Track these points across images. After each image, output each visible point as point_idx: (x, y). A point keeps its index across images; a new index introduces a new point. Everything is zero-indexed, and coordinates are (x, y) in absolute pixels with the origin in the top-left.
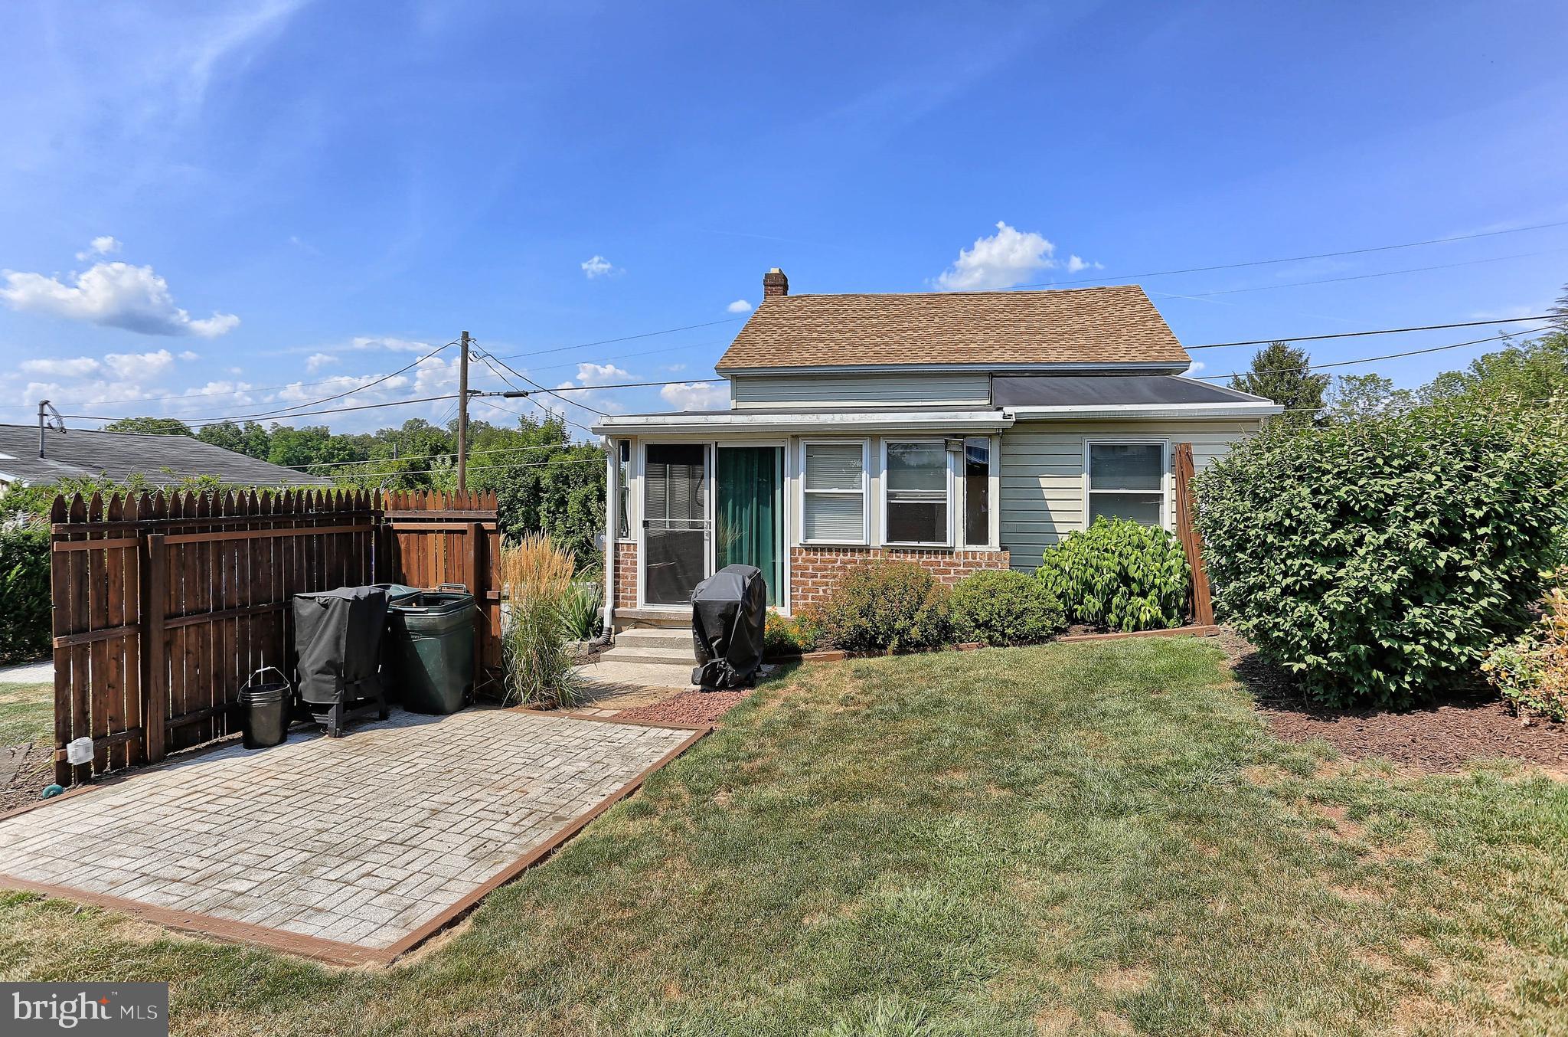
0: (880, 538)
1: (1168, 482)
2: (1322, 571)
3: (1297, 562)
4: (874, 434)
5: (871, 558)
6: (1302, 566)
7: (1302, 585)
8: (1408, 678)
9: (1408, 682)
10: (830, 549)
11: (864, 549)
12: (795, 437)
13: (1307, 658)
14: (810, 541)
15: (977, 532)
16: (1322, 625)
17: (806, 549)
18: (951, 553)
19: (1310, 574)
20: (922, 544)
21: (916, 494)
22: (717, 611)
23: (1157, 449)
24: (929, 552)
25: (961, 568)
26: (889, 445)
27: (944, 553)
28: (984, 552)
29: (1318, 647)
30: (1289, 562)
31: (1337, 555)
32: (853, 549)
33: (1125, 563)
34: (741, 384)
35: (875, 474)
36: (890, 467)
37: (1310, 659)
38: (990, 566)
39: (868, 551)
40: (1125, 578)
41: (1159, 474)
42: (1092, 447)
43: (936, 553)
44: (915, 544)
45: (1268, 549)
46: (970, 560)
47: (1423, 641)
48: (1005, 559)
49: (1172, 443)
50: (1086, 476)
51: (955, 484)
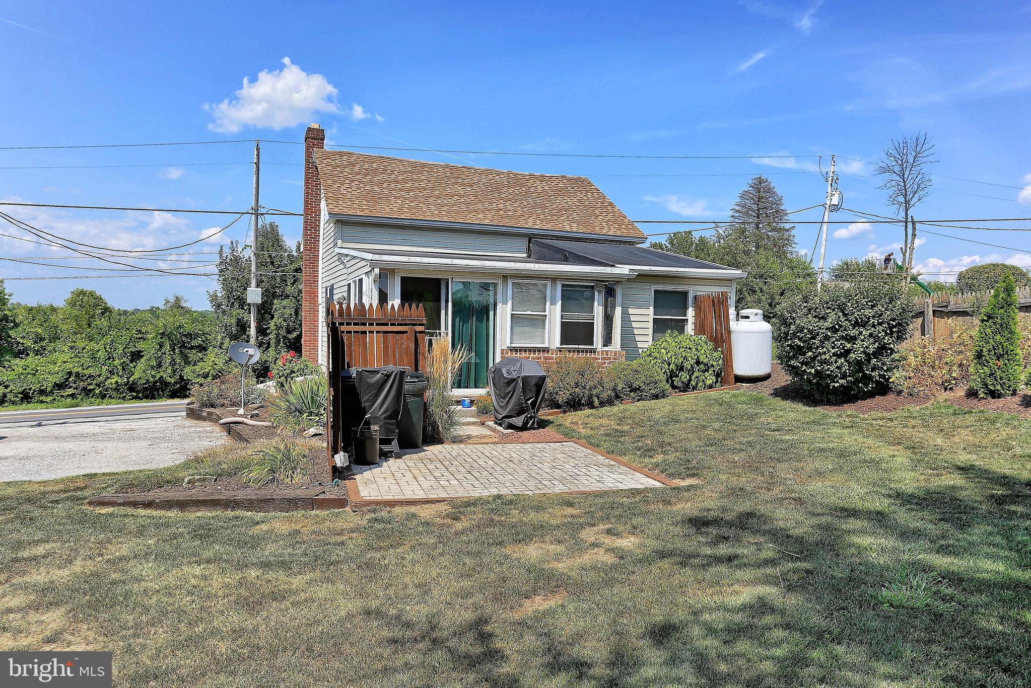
0: (557, 343)
1: (691, 313)
2: (848, 346)
3: (839, 343)
4: (554, 278)
5: (550, 355)
6: (841, 344)
7: (840, 352)
8: (870, 386)
9: (870, 387)
10: (525, 350)
11: (545, 350)
12: (505, 277)
13: (839, 381)
14: (513, 345)
15: (607, 341)
16: (846, 368)
17: (511, 350)
18: (595, 352)
19: (843, 347)
20: (581, 347)
21: (577, 317)
23: (685, 294)
24: (582, 352)
25: (600, 361)
26: (563, 286)
27: (591, 352)
28: (612, 351)
29: (844, 377)
30: (836, 343)
31: (852, 339)
32: (539, 350)
33: (699, 354)
34: (346, 228)
35: (553, 303)
36: (563, 298)
37: (841, 381)
38: (615, 359)
39: (548, 351)
40: (698, 363)
41: (685, 308)
42: (656, 291)
43: (587, 352)
44: (577, 346)
45: (827, 338)
46: (605, 356)
47: (877, 371)
48: (623, 355)
49: (694, 291)
50: (652, 308)
51: (598, 311)
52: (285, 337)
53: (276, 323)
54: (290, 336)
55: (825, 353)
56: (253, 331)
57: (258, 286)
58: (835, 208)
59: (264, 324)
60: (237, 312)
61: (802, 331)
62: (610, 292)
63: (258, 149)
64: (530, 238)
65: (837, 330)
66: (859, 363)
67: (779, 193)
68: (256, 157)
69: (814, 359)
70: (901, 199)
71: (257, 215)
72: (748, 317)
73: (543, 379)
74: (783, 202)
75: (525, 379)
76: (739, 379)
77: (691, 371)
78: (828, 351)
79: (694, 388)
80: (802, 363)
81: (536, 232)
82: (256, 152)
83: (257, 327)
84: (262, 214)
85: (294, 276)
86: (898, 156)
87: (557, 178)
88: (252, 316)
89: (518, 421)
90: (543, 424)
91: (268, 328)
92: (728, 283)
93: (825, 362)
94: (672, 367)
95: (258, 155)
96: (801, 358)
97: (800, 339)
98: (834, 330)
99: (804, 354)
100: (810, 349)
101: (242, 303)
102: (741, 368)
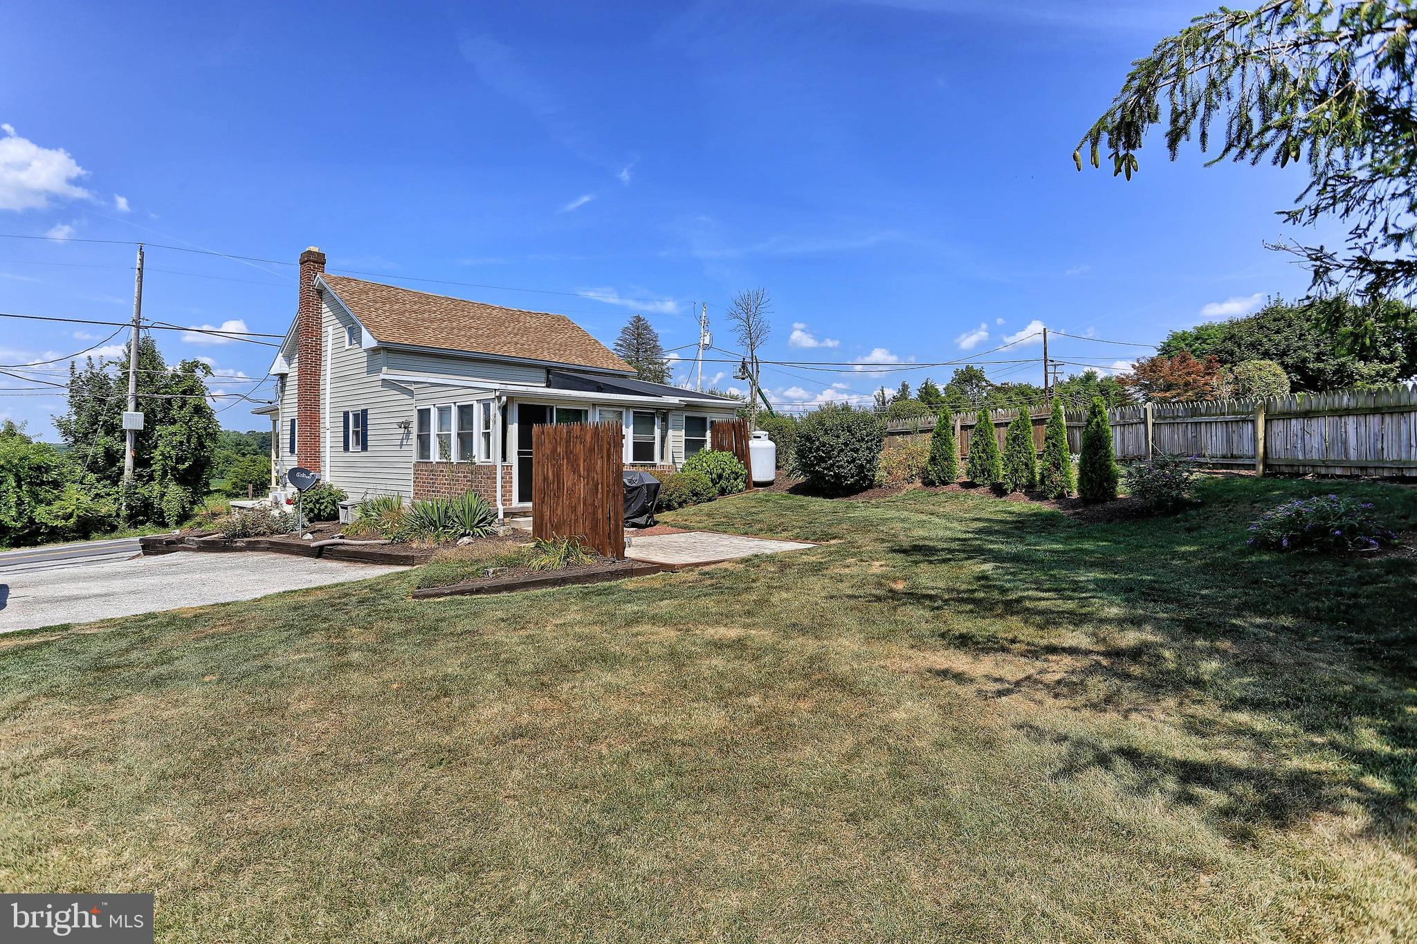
0: (631, 460)
1: (708, 434)
9: (866, 484)
12: (594, 405)
13: (849, 480)
15: (662, 457)
16: (853, 470)
18: (656, 466)
20: (646, 462)
21: (644, 438)
22: (653, 488)
23: (704, 419)
24: (647, 466)
25: (660, 473)
26: (634, 412)
28: (667, 465)
29: (852, 477)
31: (856, 451)
34: (390, 355)
35: (627, 427)
36: (634, 423)
38: (669, 472)
39: (625, 466)
41: (705, 431)
42: (687, 418)
43: (650, 466)
44: (644, 462)
46: (662, 469)
48: (674, 468)
49: (711, 417)
50: (684, 430)
51: (657, 432)
52: (174, 469)
53: (162, 452)
54: (181, 467)
55: (841, 461)
56: (128, 462)
57: (137, 409)
58: (706, 347)
59: (145, 454)
60: (102, 440)
61: (824, 446)
62: (665, 419)
63: (142, 254)
64: (548, 370)
65: (848, 445)
66: (862, 466)
67: (656, 331)
68: (139, 262)
69: (832, 465)
70: (748, 341)
71: (138, 327)
72: (760, 437)
73: (658, 486)
74: (659, 338)
75: (648, 486)
76: (758, 484)
77: (728, 479)
78: (843, 459)
79: (730, 493)
80: (824, 468)
81: (555, 365)
82: (139, 256)
83: (134, 458)
84: (146, 327)
85: (182, 398)
86: (744, 306)
87: (542, 315)
88: (128, 443)
89: (641, 520)
90: (656, 523)
91: (152, 458)
92: (731, 411)
93: (842, 466)
94: (714, 476)
95: (142, 260)
96: (823, 465)
97: (823, 452)
98: (846, 444)
99: (826, 462)
100: (830, 458)
101: (111, 429)
102: (757, 476)
